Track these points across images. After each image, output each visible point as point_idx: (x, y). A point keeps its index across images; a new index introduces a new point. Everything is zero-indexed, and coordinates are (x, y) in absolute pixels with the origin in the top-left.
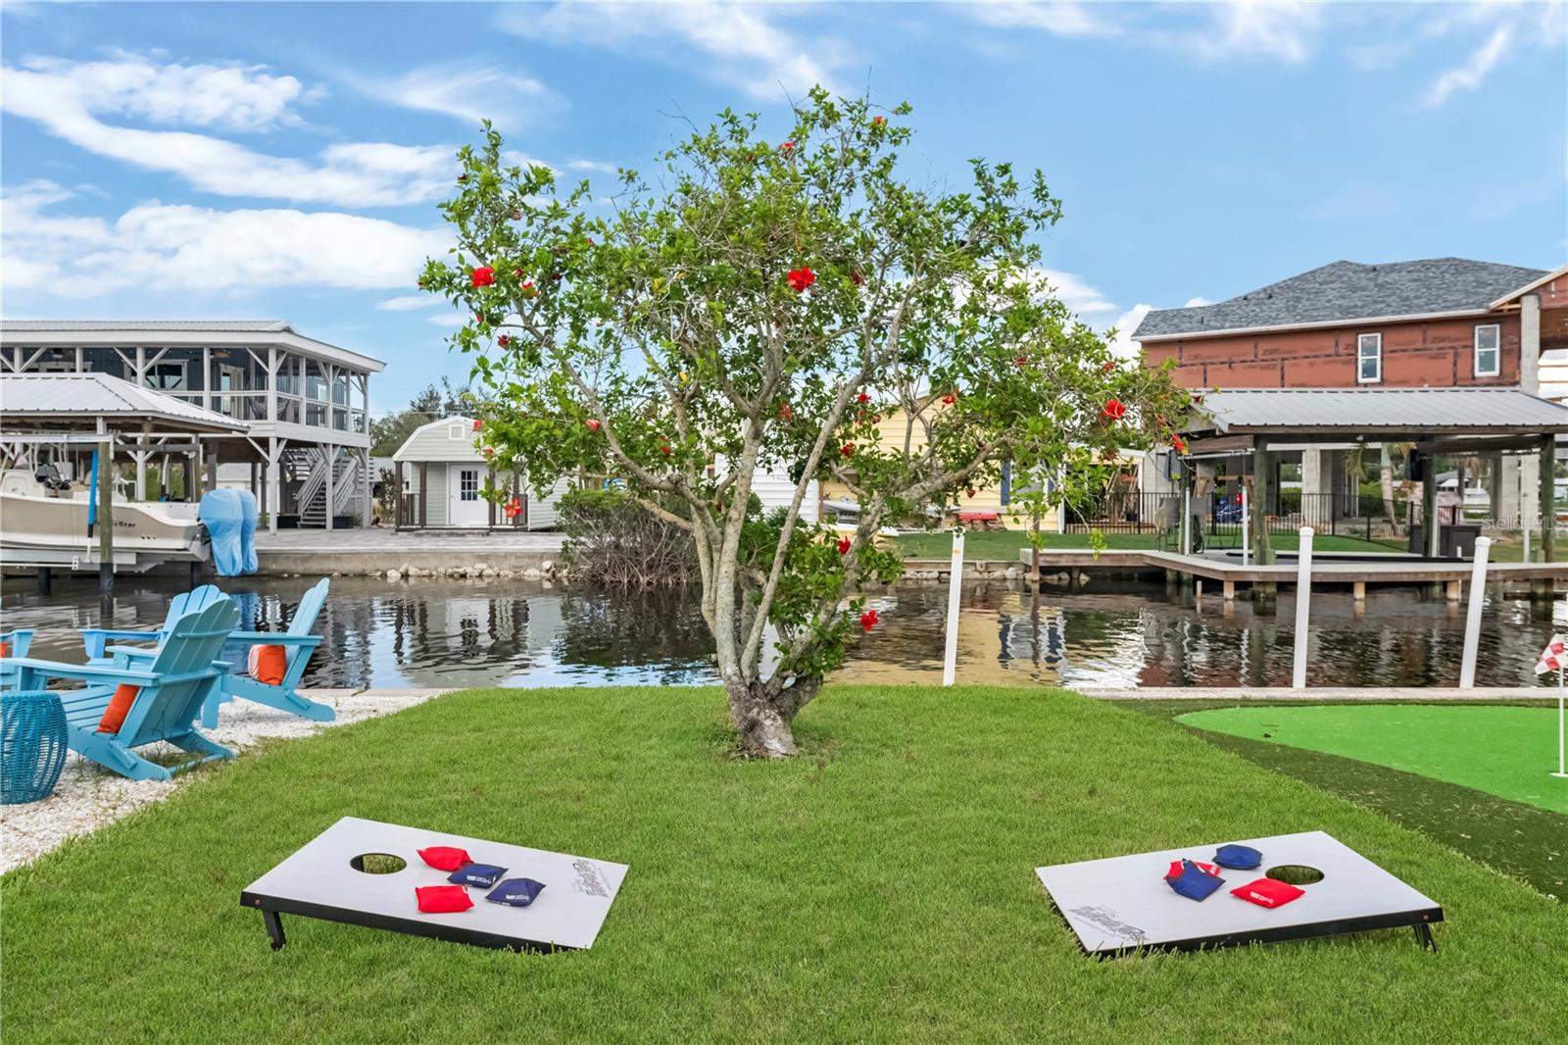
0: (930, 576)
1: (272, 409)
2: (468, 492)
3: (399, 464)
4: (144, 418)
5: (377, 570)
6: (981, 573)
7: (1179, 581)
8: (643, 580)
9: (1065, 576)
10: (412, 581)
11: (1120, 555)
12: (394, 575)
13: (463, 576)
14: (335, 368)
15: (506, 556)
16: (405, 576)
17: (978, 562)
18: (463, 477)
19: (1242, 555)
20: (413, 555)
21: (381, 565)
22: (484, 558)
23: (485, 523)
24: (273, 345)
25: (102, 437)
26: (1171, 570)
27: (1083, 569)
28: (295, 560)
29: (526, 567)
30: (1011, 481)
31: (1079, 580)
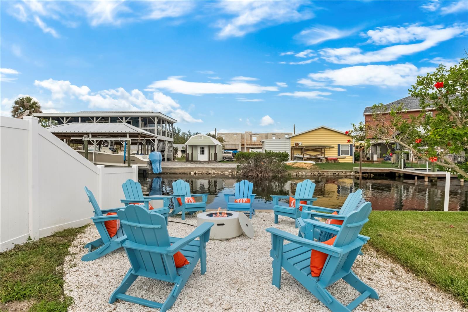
0: (331, 174)
1: (156, 132)
2: (202, 152)
3: (186, 145)
4: (139, 134)
5: (188, 172)
6: (344, 173)
7: (399, 176)
8: (260, 175)
9: (367, 175)
10: (197, 175)
11: (383, 169)
12: (193, 173)
13: (210, 174)
14: (167, 122)
15: (219, 168)
16: (195, 173)
17: (343, 171)
18: (201, 149)
19: (426, 170)
20: (197, 168)
21: (189, 171)
22: (214, 169)
23: (207, 160)
24: (156, 116)
25: (128, 139)
26: (397, 173)
27: (371, 173)
28: (168, 169)
29: (225, 171)
30: (341, 150)
31: (370, 176)
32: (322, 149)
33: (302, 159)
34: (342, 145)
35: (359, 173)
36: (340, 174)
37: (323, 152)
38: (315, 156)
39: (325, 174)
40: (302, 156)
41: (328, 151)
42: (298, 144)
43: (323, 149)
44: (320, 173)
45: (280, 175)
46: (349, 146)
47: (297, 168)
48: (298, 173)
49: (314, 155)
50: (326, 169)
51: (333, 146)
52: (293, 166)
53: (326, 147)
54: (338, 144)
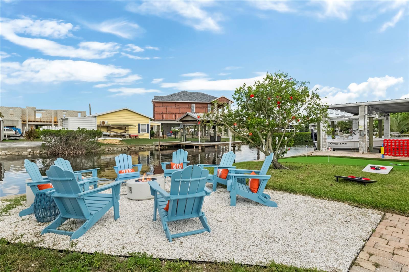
6: (147, 147)
7: (183, 147)
8: (72, 153)
9: (163, 147)
15: (13, 148)
17: (146, 145)
19: (199, 142)
26: (181, 145)
29: (22, 151)
30: (140, 128)
31: (165, 147)
32: (125, 127)
33: (108, 136)
34: (141, 124)
35: (158, 146)
36: (144, 148)
37: (127, 130)
38: (121, 133)
39: (133, 148)
40: (108, 133)
41: (131, 130)
42: (104, 122)
43: (127, 128)
44: (129, 147)
45: (94, 151)
46: (147, 125)
47: (107, 144)
48: (110, 149)
49: (119, 132)
50: (133, 144)
51: (135, 125)
52: (103, 142)
53: (129, 126)
54: (138, 124)
